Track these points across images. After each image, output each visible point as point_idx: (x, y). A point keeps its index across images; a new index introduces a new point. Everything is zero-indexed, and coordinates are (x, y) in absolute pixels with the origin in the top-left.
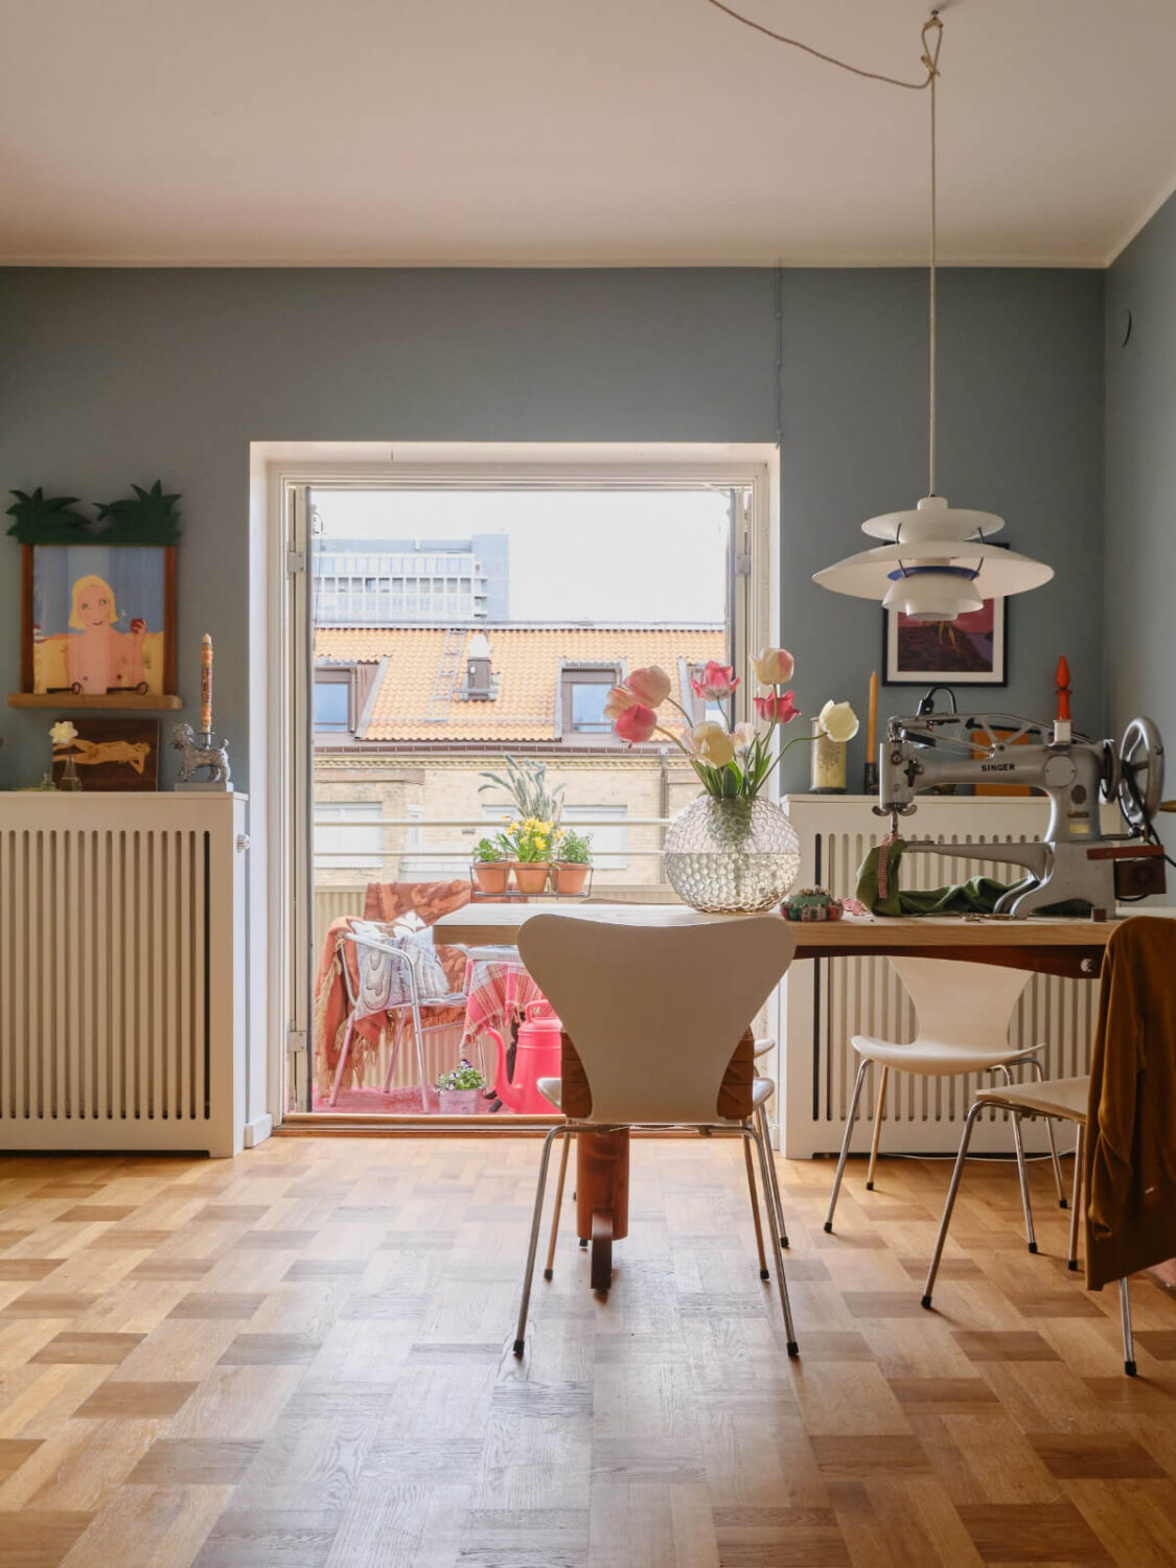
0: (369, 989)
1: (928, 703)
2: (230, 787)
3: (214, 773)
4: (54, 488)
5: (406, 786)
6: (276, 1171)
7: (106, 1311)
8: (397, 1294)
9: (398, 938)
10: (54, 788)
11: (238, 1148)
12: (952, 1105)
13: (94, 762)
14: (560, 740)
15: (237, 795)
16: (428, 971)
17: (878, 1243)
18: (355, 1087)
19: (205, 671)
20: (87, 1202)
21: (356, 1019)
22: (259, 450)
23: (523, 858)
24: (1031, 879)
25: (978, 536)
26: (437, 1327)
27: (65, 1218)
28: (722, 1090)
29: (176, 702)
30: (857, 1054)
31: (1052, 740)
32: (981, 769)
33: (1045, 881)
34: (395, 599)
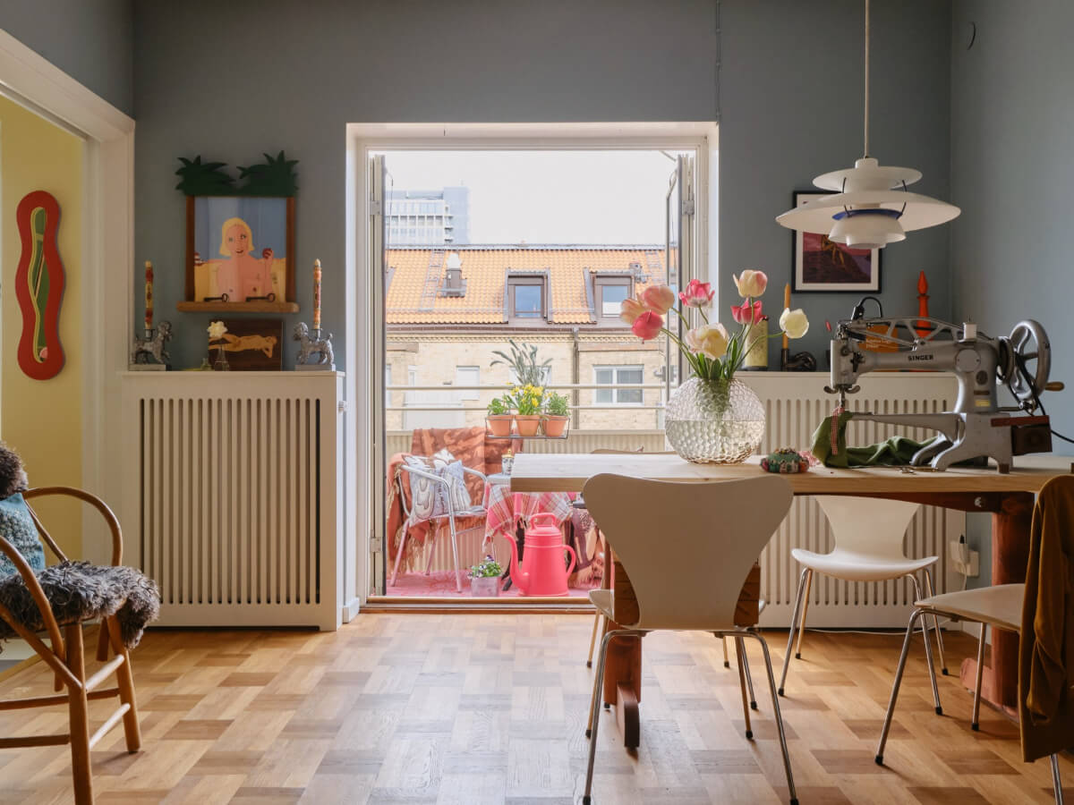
0: (418, 504)
1: (860, 309)
2: (334, 367)
3: (322, 357)
4: (209, 158)
5: (406, 353)
6: (368, 642)
7: (272, 767)
8: (480, 751)
9: (438, 469)
10: (210, 368)
11: (339, 625)
12: (846, 593)
13: (237, 349)
14: (507, 323)
15: (339, 373)
16: (460, 492)
17: (820, 706)
18: (408, 572)
19: (316, 285)
20: (240, 669)
21: (410, 526)
22: (352, 129)
23: (522, 412)
24: (941, 438)
25: (902, 185)
26: (519, 781)
27: (225, 683)
28: (738, 607)
29: (295, 308)
30: (798, 563)
31: (962, 338)
32: (907, 359)
33: (957, 443)
34: (393, 230)
